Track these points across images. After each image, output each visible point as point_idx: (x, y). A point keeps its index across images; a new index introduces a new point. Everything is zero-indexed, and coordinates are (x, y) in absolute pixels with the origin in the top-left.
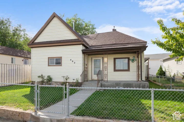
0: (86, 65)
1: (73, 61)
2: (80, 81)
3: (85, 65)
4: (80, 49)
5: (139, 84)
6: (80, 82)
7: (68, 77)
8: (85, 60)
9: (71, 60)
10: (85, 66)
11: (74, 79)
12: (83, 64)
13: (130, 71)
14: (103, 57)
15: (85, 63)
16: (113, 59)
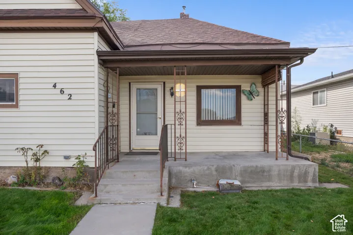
0: (114, 106)
1: (62, 92)
2: (91, 162)
3: (110, 105)
4: (91, 46)
5: (290, 168)
6: (92, 165)
7: (44, 149)
8: (110, 91)
9: (55, 86)
10: (110, 110)
11: (67, 158)
12: (103, 104)
13: (243, 123)
14: (164, 83)
15: (110, 100)
16: (195, 89)
